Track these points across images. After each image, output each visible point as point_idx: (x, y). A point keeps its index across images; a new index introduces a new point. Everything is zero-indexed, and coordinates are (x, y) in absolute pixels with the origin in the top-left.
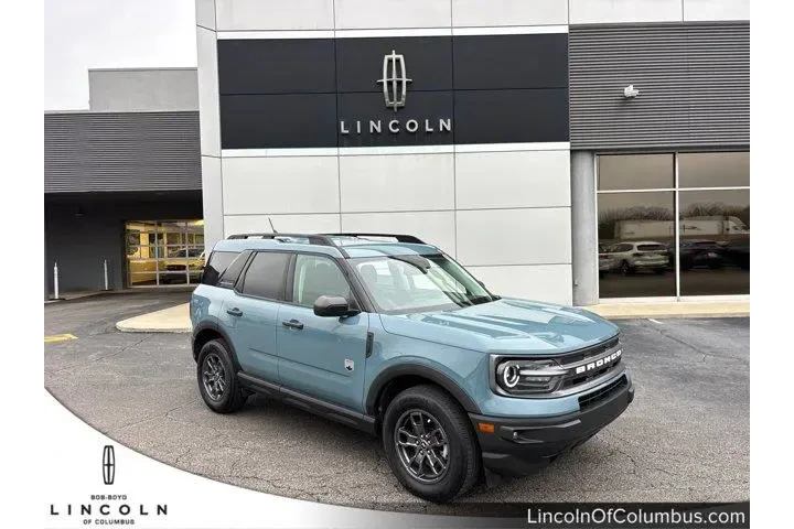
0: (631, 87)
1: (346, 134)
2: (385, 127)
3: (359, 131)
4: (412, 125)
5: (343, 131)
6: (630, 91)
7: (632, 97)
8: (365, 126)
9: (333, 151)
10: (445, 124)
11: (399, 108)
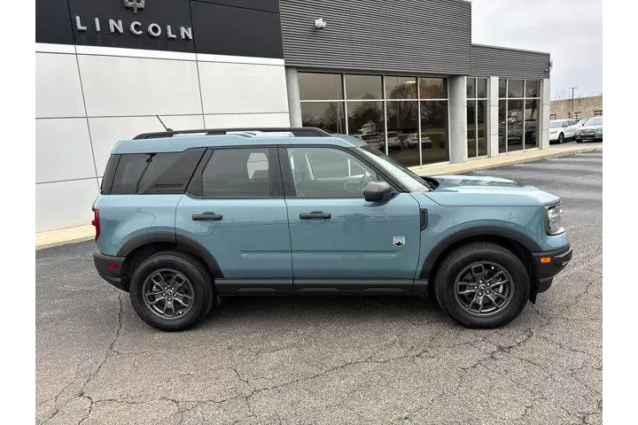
0: (321, 19)
1: (83, 31)
2: (126, 27)
3: (98, 29)
4: (155, 29)
5: (80, 27)
6: (320, 22)
7: (322, 28)
8: (105, 24)
9: (69, 48)
10: (186, 32)
11: (140, 9)
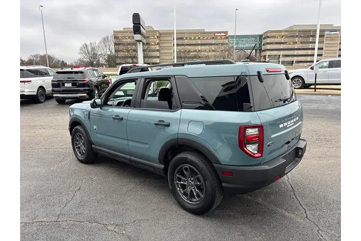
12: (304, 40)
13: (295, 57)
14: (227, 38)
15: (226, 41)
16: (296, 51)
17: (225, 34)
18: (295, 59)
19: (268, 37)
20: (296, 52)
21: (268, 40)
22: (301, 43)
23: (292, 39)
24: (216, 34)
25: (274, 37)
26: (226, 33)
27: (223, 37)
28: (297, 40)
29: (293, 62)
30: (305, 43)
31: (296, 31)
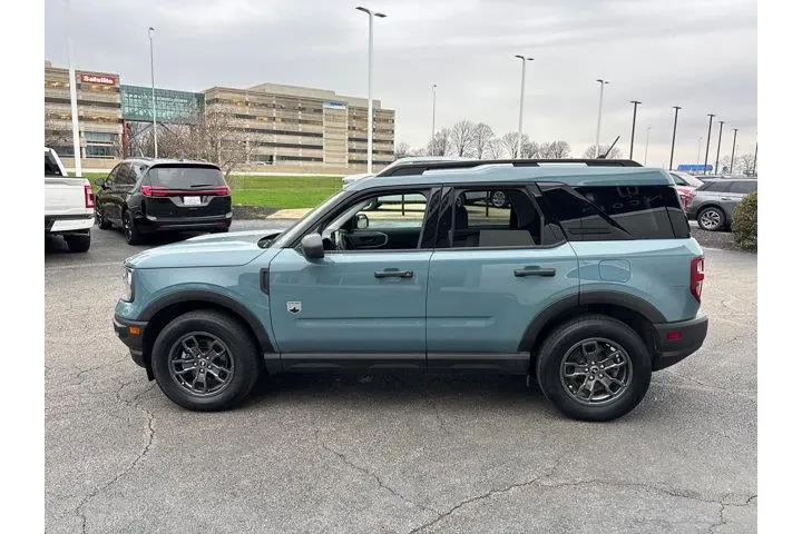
12: (289, 115)
13: (276, 149)
14: (118, 90)
15: (117, 99)
16: (275, 136)
17: (111, 82)
18: (276, 151)
19: (217, 100)
20: (275, 138)
21: (218, 107)
22: (283, 120)
23: (264, 111)
24: (86, 79)
25: (230, 102)
26: (114, 78)
27: (107, 88)
28: (274, 113)
29: (271, 157)
30: (290, 121)
31: (271, 95)
